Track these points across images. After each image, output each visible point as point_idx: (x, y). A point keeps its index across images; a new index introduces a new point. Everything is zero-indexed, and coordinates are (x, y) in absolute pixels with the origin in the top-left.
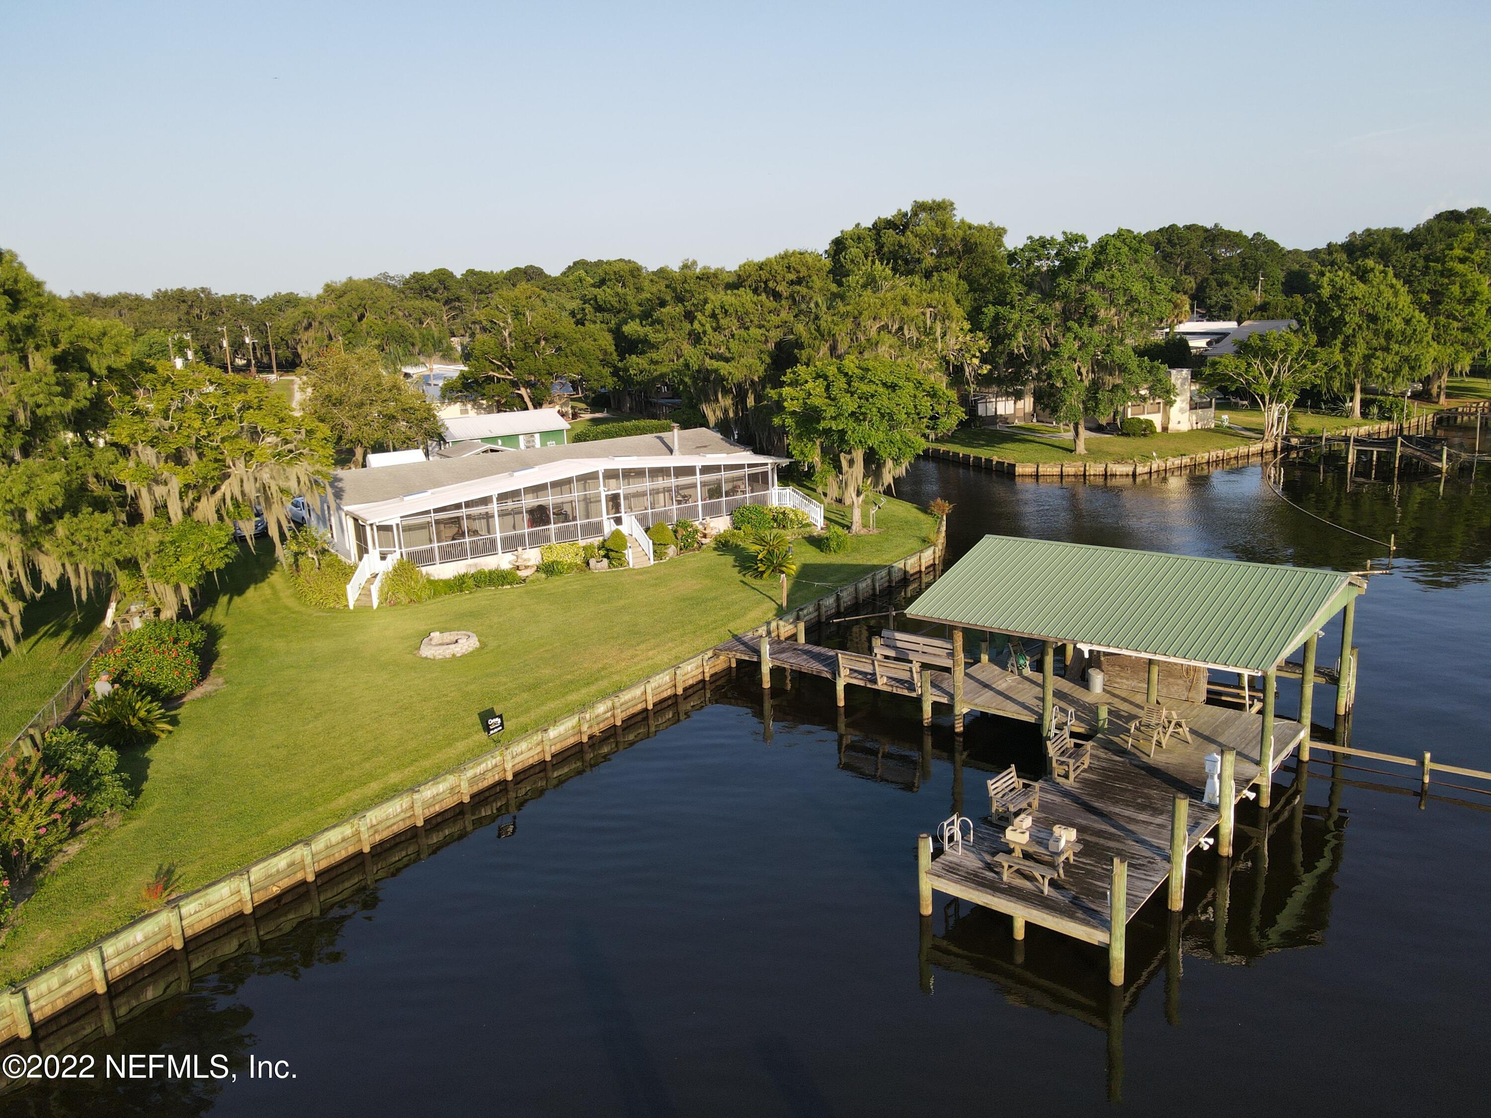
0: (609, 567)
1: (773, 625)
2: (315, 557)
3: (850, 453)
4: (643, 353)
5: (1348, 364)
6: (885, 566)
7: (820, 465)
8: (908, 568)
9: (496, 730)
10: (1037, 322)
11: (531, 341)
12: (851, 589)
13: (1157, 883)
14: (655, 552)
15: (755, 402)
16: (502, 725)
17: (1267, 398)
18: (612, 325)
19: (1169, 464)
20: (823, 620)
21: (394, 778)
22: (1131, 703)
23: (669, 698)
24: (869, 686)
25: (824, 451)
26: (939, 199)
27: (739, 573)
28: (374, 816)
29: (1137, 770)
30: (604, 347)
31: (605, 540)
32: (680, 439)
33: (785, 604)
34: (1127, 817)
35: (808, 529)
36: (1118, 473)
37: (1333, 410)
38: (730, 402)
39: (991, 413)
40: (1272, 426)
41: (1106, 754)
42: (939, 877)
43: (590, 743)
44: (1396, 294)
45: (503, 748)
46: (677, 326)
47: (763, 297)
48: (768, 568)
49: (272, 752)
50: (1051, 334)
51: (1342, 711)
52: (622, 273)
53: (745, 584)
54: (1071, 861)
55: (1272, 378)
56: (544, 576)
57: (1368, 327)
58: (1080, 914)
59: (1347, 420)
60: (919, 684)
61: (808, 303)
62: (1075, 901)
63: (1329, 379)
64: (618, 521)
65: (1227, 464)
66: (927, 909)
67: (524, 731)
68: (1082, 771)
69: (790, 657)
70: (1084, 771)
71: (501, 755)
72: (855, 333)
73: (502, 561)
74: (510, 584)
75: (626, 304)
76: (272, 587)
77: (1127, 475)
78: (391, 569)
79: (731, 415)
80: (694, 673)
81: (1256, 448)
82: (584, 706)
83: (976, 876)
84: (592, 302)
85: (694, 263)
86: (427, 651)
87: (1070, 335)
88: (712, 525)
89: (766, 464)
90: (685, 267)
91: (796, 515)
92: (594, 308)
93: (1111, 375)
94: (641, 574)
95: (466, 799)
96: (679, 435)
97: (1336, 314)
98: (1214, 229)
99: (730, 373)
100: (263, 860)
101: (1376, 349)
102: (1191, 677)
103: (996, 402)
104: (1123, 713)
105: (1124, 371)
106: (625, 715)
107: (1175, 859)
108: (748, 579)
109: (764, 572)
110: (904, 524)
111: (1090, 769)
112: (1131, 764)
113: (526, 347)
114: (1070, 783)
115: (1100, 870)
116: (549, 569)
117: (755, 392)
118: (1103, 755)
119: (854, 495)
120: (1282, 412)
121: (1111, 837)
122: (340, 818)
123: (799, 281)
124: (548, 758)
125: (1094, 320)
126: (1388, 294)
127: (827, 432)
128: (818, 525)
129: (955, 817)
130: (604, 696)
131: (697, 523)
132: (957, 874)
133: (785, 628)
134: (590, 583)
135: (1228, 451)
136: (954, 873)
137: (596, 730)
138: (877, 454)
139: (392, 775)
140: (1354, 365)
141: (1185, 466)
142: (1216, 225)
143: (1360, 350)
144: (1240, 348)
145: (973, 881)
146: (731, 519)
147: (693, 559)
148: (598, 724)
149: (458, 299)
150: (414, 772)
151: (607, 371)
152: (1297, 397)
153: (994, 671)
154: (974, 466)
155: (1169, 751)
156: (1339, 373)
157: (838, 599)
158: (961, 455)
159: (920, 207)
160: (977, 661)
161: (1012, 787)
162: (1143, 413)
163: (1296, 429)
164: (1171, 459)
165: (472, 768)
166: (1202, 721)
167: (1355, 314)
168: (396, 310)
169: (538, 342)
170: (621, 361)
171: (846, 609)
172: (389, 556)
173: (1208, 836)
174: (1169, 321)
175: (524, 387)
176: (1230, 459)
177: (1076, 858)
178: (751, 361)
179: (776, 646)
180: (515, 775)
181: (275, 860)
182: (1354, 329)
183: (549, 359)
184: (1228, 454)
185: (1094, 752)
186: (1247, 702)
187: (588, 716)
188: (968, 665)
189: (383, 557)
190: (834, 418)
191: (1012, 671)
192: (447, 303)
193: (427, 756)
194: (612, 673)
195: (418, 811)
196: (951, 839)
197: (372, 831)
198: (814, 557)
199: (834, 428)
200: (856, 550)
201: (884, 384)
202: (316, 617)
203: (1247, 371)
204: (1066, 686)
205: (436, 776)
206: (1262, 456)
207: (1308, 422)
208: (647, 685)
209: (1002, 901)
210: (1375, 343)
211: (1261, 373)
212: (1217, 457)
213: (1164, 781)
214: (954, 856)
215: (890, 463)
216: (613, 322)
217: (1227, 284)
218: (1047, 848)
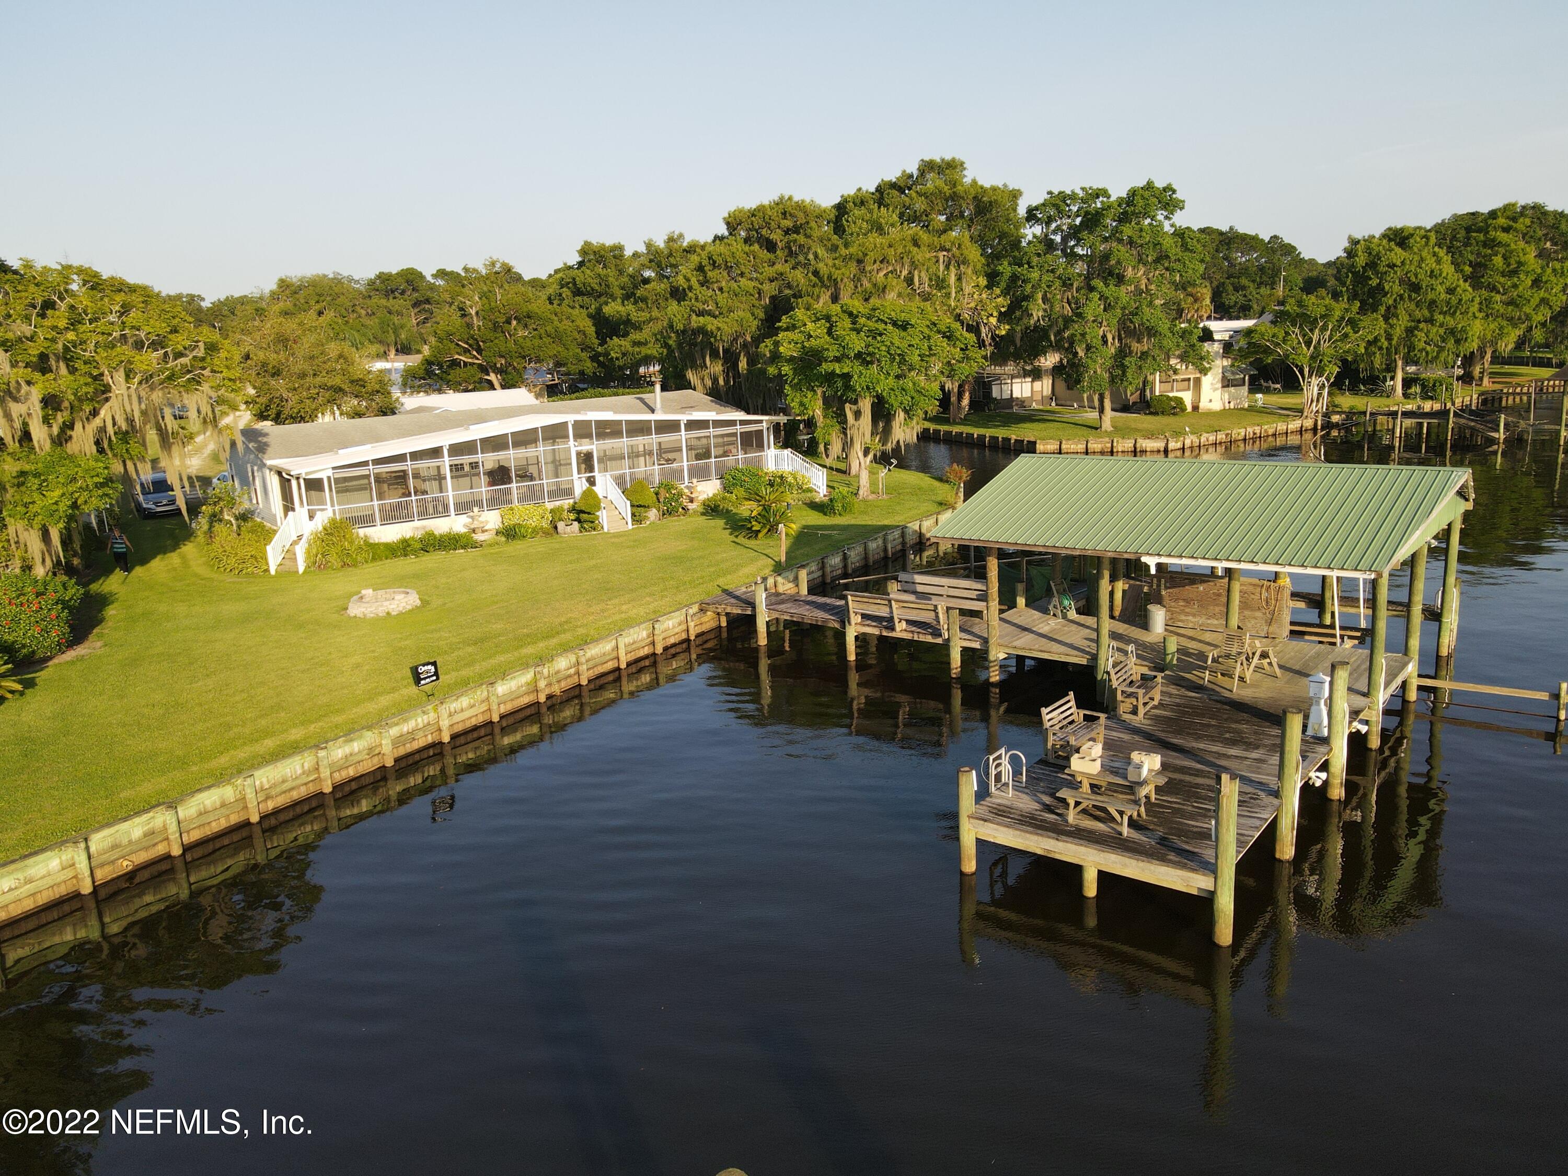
0: (581, 532)
1: (770, 581)
2: (234, 522)
3: (855, 402)
4: (626, 335)
5: (1389, 338)
6: (898, 526)
7: (821, 420)
8: (924, 531)
9: (428, 680)
10: (1058, 283)
11: (501, 319)
12: (860, 549)
13: (1266, 820)
14: (633, 515)
15: (748, 364)
16: (436, 674)
17: (1306, 370)
18: (592, 310)
19: (1203, 439)
20: (828, 580)
21: (296, 734)
22: (1200, 641)
23: (646, 657)
24: (885, 634)
25: (827, 402)
26: (948, 157)
27: (731, 534)
28: (265, 776)
29: (1219, 706)
30: (582, 328)
31: (575, 503)
32: (663, 400)
33: (783, 559)
34: (1215, 752)
35: (809, 495)
36: (1148, 449)
37: (1372, 391)
38: (721, 368)
39: (1006, 395)
40: (1312, 401)
41: (1179, 690)
42: (985, 821)
43: (549, 703)
44: (1439, 262)
45: (437, 702)
46: (663, 304)
47: (756, 247)
48: (764, 526)
49: (146, 710)
50: (1073, 297)
51: (1444, 652)
52: (603, 253)
53: (738, 544)
54: (1153, 800)
55: (1312, 348)
56: (503, 539)
57: (1410, 296)
58: (1172, 856)
59: (1388, 400)
60: (946, 627)
61: (807, 254)
62: (1163, 841)
63: (1369, 354)
64: (592, 482)
65: (1265, 441)
66: (970, 865)
67: (464, 685)
68: (1152, 708)
69: (791, 608)
70: (1155, 707)
71: (436, 710)
72: (859, 280)
73: (455, 524)
74: (464, 547)
75: (608, 286)
76: (183, 558)
77: (1159, 451)
78: (321, 528)
79: (721, 382)
80: (677, 630)
81: (1294, 425)
82: (541, 660)
83: (1033, 818)
84: (570, 285)
85: (681, 236)
86: (355, 610)
87: (1095, 296)
88: (699, 488)
89: (761, 421)
90: (671, 240)
91: (795, 479)
92: (572, 292)
93: (1139, 341)
94: (615, 537)
95: (389, 763)
96: (661, 397)
97: (1374, 282)
98: (1229, 232)
99: (719, 329)
100: (108, 825)
101: (1419, 321)
102: (1272, 608)
103: (1012, 383)
104: (1191, 651)
105: (1155, 335)
106: (592, 674)
107: (1285, 793)
108: (741, 540)
109: (759, 531)
110: (917, 491)
111: (1161, 705)
112: (1210, 700)
113: (496, 327)
114: (1139, 720)
115: (1190, 808)
116: (510, 533)
117: (748, 355)
118: (1175, 692)
119: (861, 455)
120: (1322, 387)
121: (1198, 773)
122: (220, 778)
123: (796, 230)
124: (496, 718)
125: (1120, 280)
126: (1431, 262)
127: (830, 377)
128: (821, 491)
129: (1003, 751)
130: (566, 649)
131: (682, 486)
132: (1009, 817)
133: (785, 586)
134: (557, 546)
135: (1266, 427)
136: (1005, 816)
137: (556, 689)
138: (887, 402)
139: (294, 731)
140: (1396, 339)
141: (1220, 443)
142: (1231, 228)
143: (1401, 323)
144: (1276, 317)
145: (1030, 825)
146: (722, 483)
147: (676, 523)
148: (559, 681)
149: (428, 301)
150: (322, 728)
151: (584, 355)
152: (1338, 369)
153: (1033, 615)
154: (990, 446)
155: (1252, 686)
156: (1381, 348)
157: (845, 558)
158: (975, 436)
159: (928, 167)
160: (1012, 605)
161: (1070, 719)
162: (1172, 390)
163: (1336, 406)
164: (1205, 435)
165: (397, 724)
166: (1288, 656)
167: (1394, 282)
168: (358, 308)
169: (508, 322)
170: (601, 345)
171: (854, 571)
172: (318, 513)
173: (1319, 770)
174: (1189, 316)
175: (494, 372)
176: (1268, 436)
177: (1158, 797)
178: (741, 313)
179: (773, 599)
180: (454, 737)
181: (125, 826)
182: (1395, 300)
183: (521, 340)
184: (1266, 431)
185: (1165, 689)
186: (1338, 640)
187: (545, 671)
188: (1001, 611)
189: (311, 517)
190: (837, 360)
191: (1054, 615)
192: (415, 305)
193: (339, 711)
194: (577, 627)
195: (325, 773)
196: (998, 777)
197: (261, 797)
198: (816, 519)
199: (838, 371)
200: (865, 513)
201: (895, 324)
202: (230, 583)
203: (1284, 341)
204: (1122, 628)
205: (350, 732)
206: (1301, 434)
207: (1347, 401)
208: (619, 639)
209: (1069, 845)
210: (1418, 314)
211: (1299, 343)
212: (1254, 434)
213: (1255, 716)
214: (1002, 797)
215: (901, 416)
216: (593, 307)
217: (1244, 288)
218: (1126, 778)
